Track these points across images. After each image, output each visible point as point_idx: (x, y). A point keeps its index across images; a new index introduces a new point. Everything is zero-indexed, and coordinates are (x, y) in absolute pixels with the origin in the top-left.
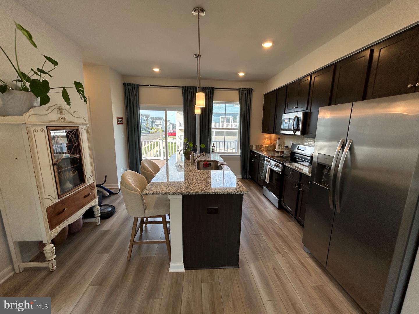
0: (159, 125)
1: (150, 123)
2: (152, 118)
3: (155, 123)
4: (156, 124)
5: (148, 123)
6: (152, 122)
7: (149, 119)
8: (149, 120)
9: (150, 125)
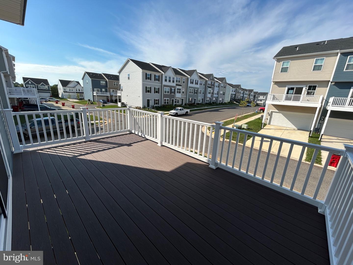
0: (261, 100)
1: (252, 97)
2: (256, 93)
3: (257, 97)
4: (259, 98)
5: (249, 98)
6: (255, 96)
7: (252, 93)
8: (252, 95)
9: (252, 99)
